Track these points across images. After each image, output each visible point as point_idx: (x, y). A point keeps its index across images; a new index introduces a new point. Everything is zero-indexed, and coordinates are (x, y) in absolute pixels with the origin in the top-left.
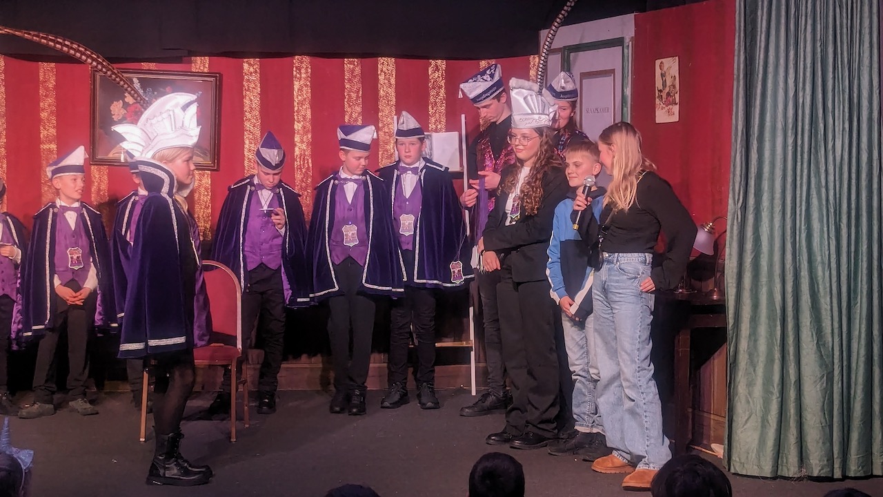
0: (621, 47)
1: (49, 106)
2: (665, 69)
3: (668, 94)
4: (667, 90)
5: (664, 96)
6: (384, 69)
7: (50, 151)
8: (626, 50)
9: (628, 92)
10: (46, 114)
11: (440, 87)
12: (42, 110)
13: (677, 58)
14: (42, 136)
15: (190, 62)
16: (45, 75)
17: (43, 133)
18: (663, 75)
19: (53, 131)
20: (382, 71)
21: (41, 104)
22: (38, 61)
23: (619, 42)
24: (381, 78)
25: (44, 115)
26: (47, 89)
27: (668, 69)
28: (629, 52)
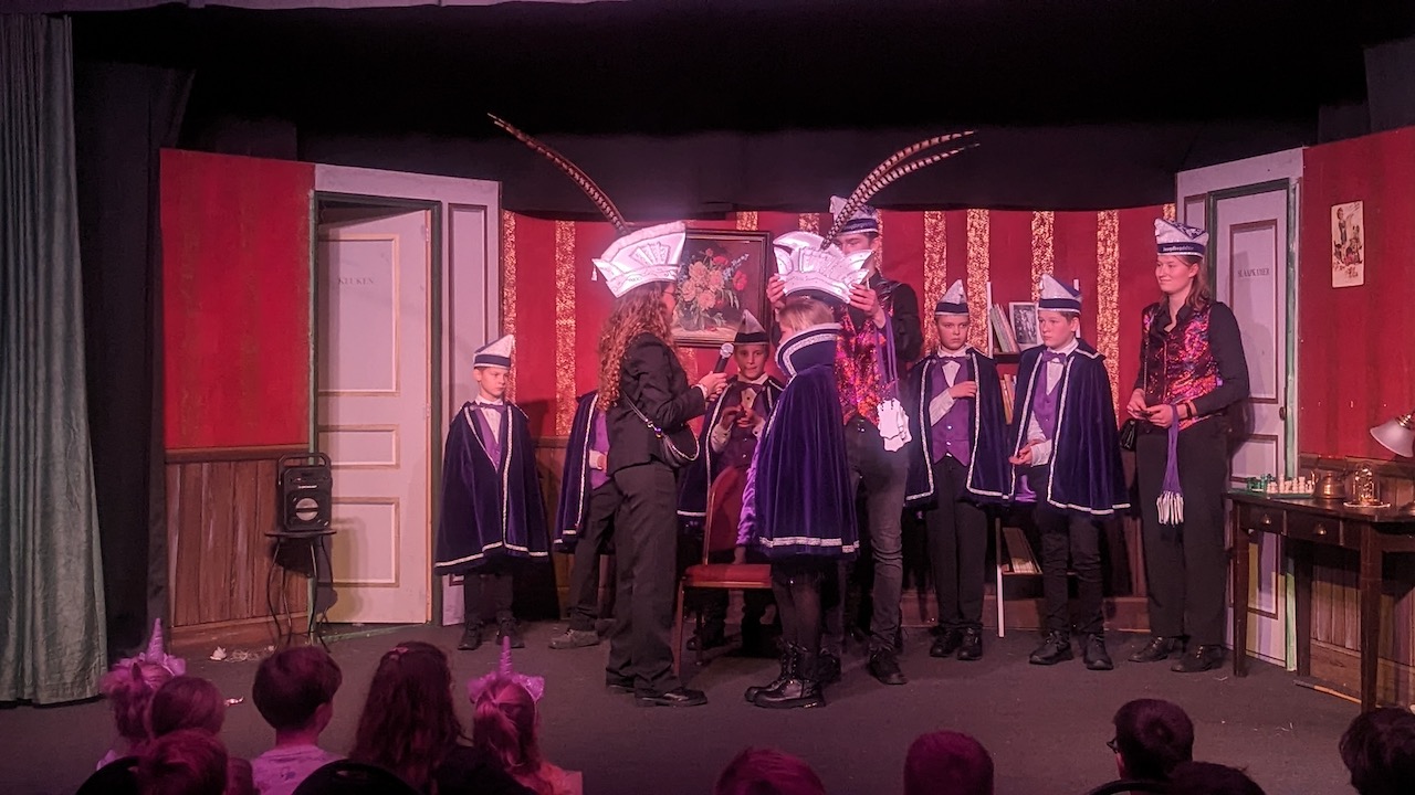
0: (1285, 191)
1: (567, 273)
2: (1345, 218)
3: (1349, 250)
4: (1348, 244)
5: (1344, 252)
6: (975, 224)
7: (568, 327)
8: (1292, 195)
9: (1295, 248)
10: (563, 283)
11: (1047, 246)
12: (559, 278)
13: (1361, 203)
14: (558, 309)
15: (736, 219)
16: (562, 236)
17: (560, 306)
18: (1341, 226)
19: (571, 304)
20: (972, 226)
21: (558, 271)
22: (555, 220)
23: (1282, 184)
24: (971, 234)
25: (560, 284)
26: (565, 253)
27: (1350, 217)
28: (1296, 197)
